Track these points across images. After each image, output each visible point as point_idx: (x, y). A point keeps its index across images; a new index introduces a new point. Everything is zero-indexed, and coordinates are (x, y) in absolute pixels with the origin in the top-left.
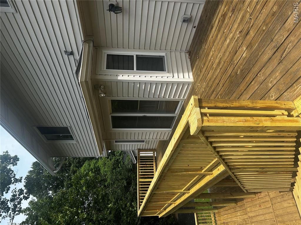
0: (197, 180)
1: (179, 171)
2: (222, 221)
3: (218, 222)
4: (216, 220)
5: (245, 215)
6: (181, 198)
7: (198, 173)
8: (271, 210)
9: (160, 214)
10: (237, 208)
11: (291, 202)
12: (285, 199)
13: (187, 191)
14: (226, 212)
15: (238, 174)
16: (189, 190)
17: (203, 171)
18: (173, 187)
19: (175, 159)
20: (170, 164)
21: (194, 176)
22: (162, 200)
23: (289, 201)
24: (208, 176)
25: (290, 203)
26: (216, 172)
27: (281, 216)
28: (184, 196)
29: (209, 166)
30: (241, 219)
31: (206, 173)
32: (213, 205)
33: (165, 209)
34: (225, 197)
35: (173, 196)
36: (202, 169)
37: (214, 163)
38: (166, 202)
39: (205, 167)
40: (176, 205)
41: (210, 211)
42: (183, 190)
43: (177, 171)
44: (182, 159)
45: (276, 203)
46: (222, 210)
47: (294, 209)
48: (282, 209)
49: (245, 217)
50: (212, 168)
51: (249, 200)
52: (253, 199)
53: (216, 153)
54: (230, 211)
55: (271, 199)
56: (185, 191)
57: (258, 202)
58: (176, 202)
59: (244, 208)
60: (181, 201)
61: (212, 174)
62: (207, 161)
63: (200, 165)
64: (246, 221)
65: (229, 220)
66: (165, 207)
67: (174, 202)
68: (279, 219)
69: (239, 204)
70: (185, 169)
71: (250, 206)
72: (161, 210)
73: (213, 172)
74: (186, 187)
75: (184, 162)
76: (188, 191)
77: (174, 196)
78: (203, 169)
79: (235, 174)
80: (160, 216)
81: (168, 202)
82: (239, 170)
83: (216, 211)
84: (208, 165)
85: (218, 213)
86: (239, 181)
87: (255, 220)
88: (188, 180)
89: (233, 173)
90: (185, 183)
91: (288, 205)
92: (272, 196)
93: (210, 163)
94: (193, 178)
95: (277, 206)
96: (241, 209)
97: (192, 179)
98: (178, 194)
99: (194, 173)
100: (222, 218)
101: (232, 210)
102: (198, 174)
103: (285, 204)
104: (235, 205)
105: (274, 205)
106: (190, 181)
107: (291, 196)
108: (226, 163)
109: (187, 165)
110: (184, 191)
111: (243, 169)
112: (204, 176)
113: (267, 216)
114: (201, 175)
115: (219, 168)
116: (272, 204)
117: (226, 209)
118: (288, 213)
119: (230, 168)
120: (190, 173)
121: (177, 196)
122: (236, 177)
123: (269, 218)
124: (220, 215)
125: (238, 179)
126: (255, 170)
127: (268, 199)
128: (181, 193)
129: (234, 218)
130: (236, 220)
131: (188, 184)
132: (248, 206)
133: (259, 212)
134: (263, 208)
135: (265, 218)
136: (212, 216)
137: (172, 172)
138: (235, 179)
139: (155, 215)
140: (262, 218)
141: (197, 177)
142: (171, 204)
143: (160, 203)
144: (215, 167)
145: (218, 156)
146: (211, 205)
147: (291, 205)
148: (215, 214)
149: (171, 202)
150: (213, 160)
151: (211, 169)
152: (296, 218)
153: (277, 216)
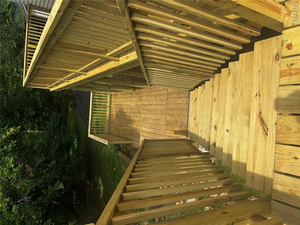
0: (98, 63)
1: (74, 48)
2: (117, 103)
3: (113, 103)
4: (111, 101)
5: (139, 102)
6: (76, 78)
7: (101, 55)
8: (164, 102)
9: (51, 88)
10: (134, 94)
11: (185, 100)
12: (181, 96)
13: (83, 72)
14: (123, 96)
15: (151, 69)
16: (87, 72)
17: (108, 54)
18: (66, 65)
19: (66, 28)
20: (58, 35)
21: (95, 58)
22: (53, 76)
23: (183, 99)
24: (113, 62)
25: (183, 101)
26: (124, 60)
27: (172, 109)
28: (80, 77)
29: (117, 50)
30: (135, 104)
31: (111, 58)
32: (111, 88)
33: (57, 85)
34: (126, 84)
35: (66, 75)
36: (106, 51)
37: (124, 48)
38: (57, 79)
39: (111, 50)
40: (69, 83)
41: (108, 93)
42: (79, 70)
43: (71, 47)
44: (79, 32)
45: (171, 98)
46: (119, 93)
47: (186, 107)
48: (174, 105)
49: (139, 103)
50: (120, 54)
51: (148, 90)
52: (151, 90)
53: (133, 34)
54: (126, 96)
55: (168, 94)
56: (82, 72)
57: (155, 93)
58: (70, 80)
59: (140, 96)
60: (75, 81)
61: (119, 61)
62: (116, 43)
63: (105, 46)
64: (138, 107)
65: (124, 103)
66: (56, 82)
67: (68, 81)
68: (169, 112)
69: (137, 91)
70: (83, 47)
71: (147, 95)
72: (53, 85)
73: (121, 58)
74: (83, 68)
75: (82, 36)
76: (85, 73)
77: (68, 74)
78: (108, 52)
79: (148, 68)
80: (51, 90)
81: (60, 79)
82: (154, 64)
83: (114, 93)
84: (115, 48)
85: (115, 95)
86: (148, 76)
87: (147, 108)
88: (87, 61)
89: (145, 67)
90: (82, 63)
91: (182, 102)
92: (170, 91)
93: (119, 46)
94: (94, 60)
95: (171, 101)
96: (137, 96)
97: (92, 60)
98: (73, 74)
99: (95, 54)
100: (117, 100)
101: (129, 95)
102: (100, 57)
103: (179, 101)
104: (133, 91)
105: (169, 100)
106: (89, 63)
107: (187, 95)
108: (142, 53)
109: (86, 42)
110: (80, 72)
111: (160, 65)
112: (107, 61)
113: (159, 107)
114: (104, 59)
115: (128, 55)
116: (167, 98)
117: (123, 93)
118: (178, 109)
119: (144, 60)
120: (89, 53)
121: (71, 75)
122: (147, 72)
123: (160, 109)
124: (116, 97)
125: (147, 74)
126: (173, 68)
127: (165, 92)
128: (76, 73)
129: (129, 102)
130: (130, 104)
131: (85, 65)
132: (145, 95)
133: (153, 102)
134: (157, 99)
135: (157, 108)
136: (109, 96)
137: (62, 47)
138: (145, 73)
139: (46, 88)
140: (154, 107)
141: (98, 60)
142: (63, 82)
143: (50, 78)
144: (124, 53)
145: (135, 40)
146: (110, 89)
147: (184, 102)
148: (111, 96)
149: (64, 79)
150: (124, 43)
151: (118, 55)
152: (184, 114)
153: (168, 109)
